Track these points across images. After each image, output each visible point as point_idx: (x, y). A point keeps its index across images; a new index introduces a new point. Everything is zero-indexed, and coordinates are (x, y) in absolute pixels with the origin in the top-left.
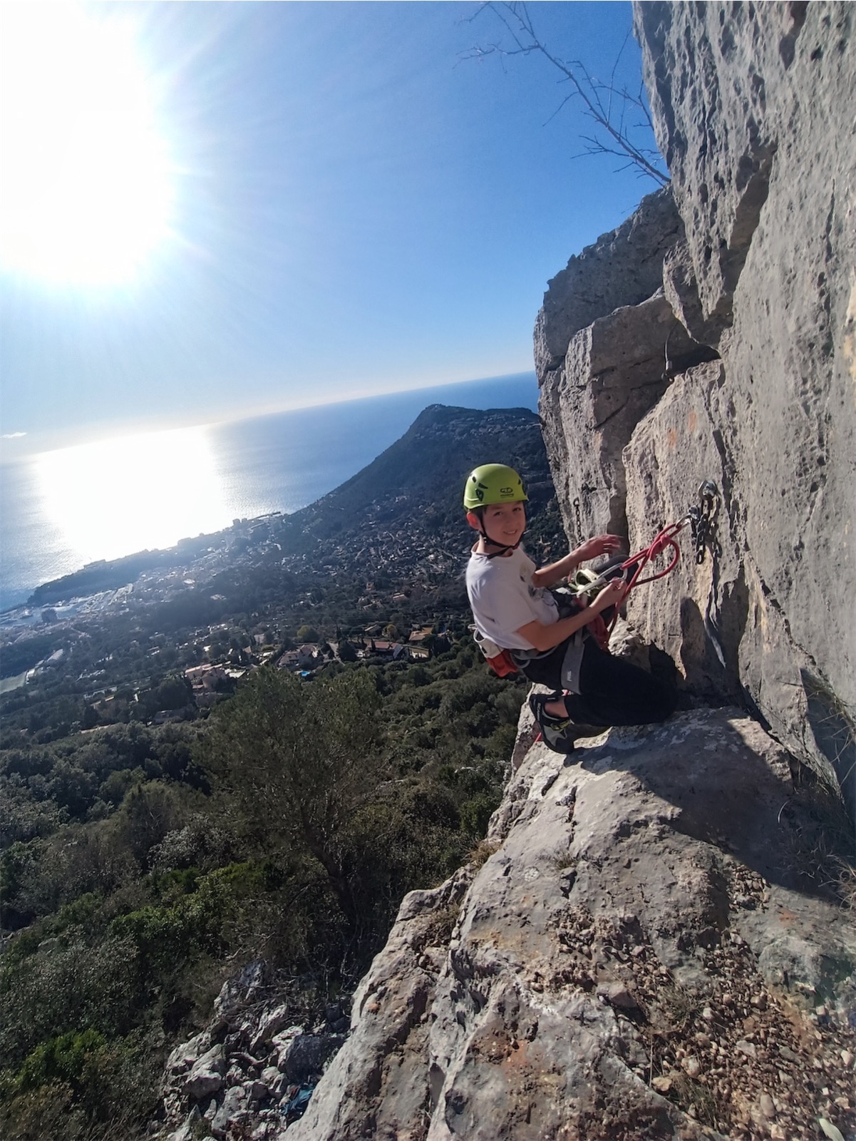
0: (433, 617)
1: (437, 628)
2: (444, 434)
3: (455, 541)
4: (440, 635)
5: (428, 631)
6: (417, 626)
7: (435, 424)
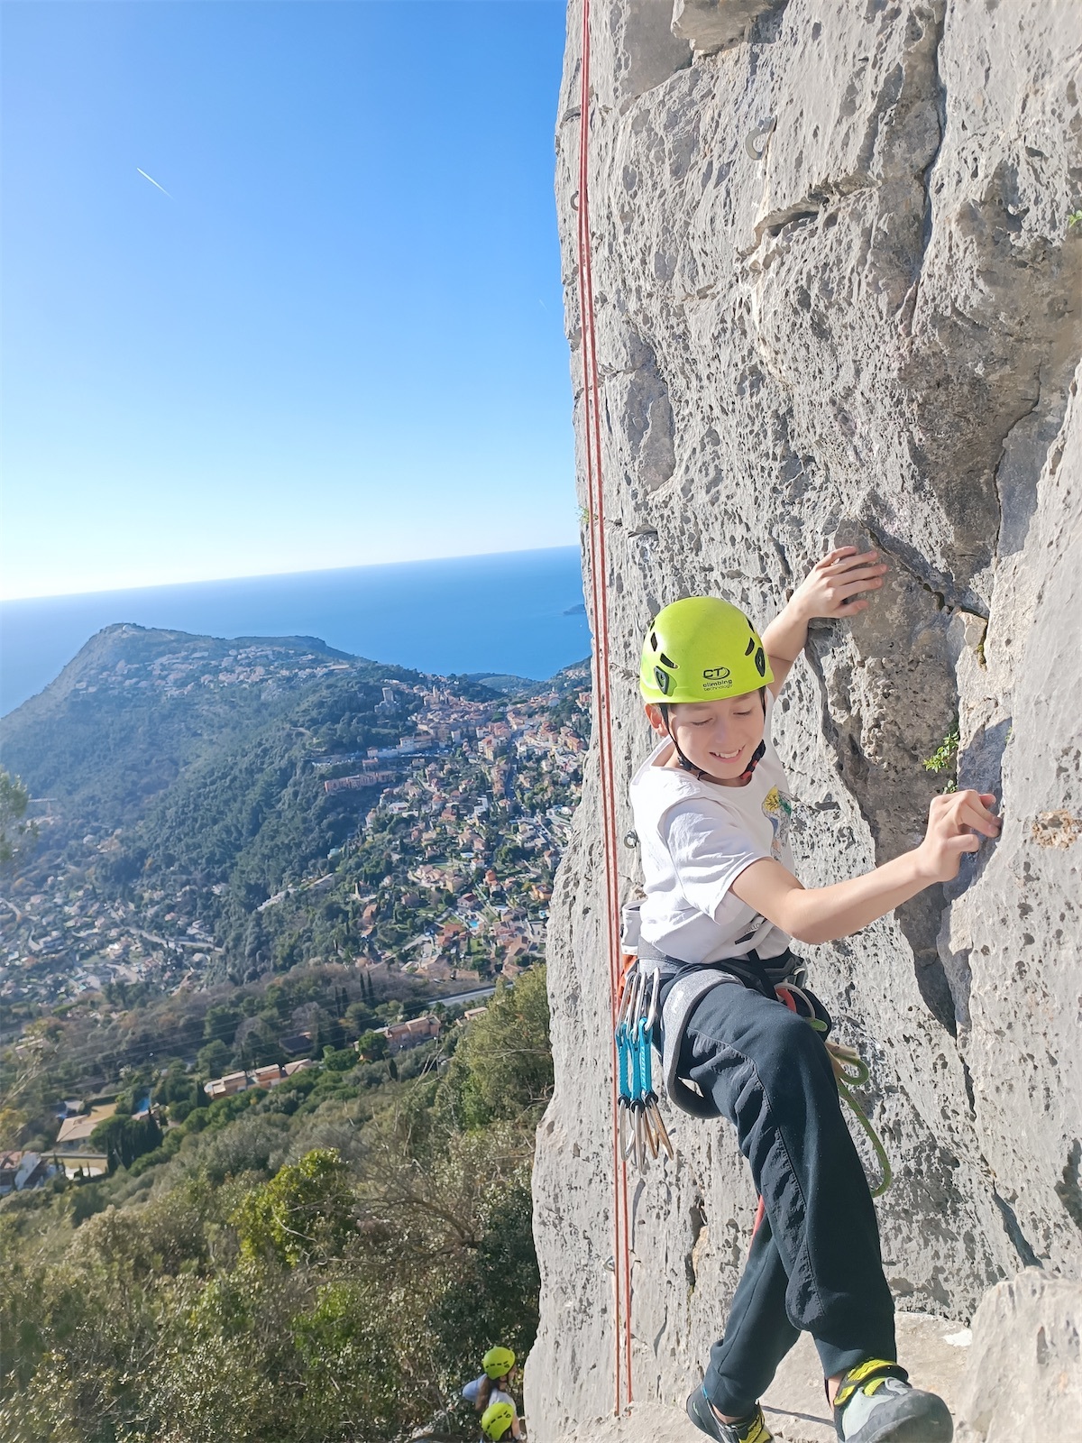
0: (117, 1079)
1: (129, 1103)
2: (143, 684)
3: (171, 908)
4: (137, 1117)
5: (106, 1113)
6: (76, 1105)
7: (121, 664)
